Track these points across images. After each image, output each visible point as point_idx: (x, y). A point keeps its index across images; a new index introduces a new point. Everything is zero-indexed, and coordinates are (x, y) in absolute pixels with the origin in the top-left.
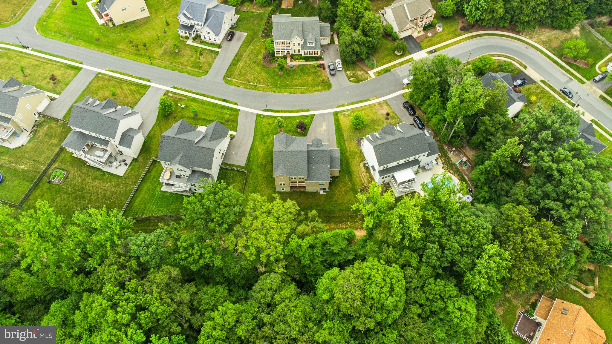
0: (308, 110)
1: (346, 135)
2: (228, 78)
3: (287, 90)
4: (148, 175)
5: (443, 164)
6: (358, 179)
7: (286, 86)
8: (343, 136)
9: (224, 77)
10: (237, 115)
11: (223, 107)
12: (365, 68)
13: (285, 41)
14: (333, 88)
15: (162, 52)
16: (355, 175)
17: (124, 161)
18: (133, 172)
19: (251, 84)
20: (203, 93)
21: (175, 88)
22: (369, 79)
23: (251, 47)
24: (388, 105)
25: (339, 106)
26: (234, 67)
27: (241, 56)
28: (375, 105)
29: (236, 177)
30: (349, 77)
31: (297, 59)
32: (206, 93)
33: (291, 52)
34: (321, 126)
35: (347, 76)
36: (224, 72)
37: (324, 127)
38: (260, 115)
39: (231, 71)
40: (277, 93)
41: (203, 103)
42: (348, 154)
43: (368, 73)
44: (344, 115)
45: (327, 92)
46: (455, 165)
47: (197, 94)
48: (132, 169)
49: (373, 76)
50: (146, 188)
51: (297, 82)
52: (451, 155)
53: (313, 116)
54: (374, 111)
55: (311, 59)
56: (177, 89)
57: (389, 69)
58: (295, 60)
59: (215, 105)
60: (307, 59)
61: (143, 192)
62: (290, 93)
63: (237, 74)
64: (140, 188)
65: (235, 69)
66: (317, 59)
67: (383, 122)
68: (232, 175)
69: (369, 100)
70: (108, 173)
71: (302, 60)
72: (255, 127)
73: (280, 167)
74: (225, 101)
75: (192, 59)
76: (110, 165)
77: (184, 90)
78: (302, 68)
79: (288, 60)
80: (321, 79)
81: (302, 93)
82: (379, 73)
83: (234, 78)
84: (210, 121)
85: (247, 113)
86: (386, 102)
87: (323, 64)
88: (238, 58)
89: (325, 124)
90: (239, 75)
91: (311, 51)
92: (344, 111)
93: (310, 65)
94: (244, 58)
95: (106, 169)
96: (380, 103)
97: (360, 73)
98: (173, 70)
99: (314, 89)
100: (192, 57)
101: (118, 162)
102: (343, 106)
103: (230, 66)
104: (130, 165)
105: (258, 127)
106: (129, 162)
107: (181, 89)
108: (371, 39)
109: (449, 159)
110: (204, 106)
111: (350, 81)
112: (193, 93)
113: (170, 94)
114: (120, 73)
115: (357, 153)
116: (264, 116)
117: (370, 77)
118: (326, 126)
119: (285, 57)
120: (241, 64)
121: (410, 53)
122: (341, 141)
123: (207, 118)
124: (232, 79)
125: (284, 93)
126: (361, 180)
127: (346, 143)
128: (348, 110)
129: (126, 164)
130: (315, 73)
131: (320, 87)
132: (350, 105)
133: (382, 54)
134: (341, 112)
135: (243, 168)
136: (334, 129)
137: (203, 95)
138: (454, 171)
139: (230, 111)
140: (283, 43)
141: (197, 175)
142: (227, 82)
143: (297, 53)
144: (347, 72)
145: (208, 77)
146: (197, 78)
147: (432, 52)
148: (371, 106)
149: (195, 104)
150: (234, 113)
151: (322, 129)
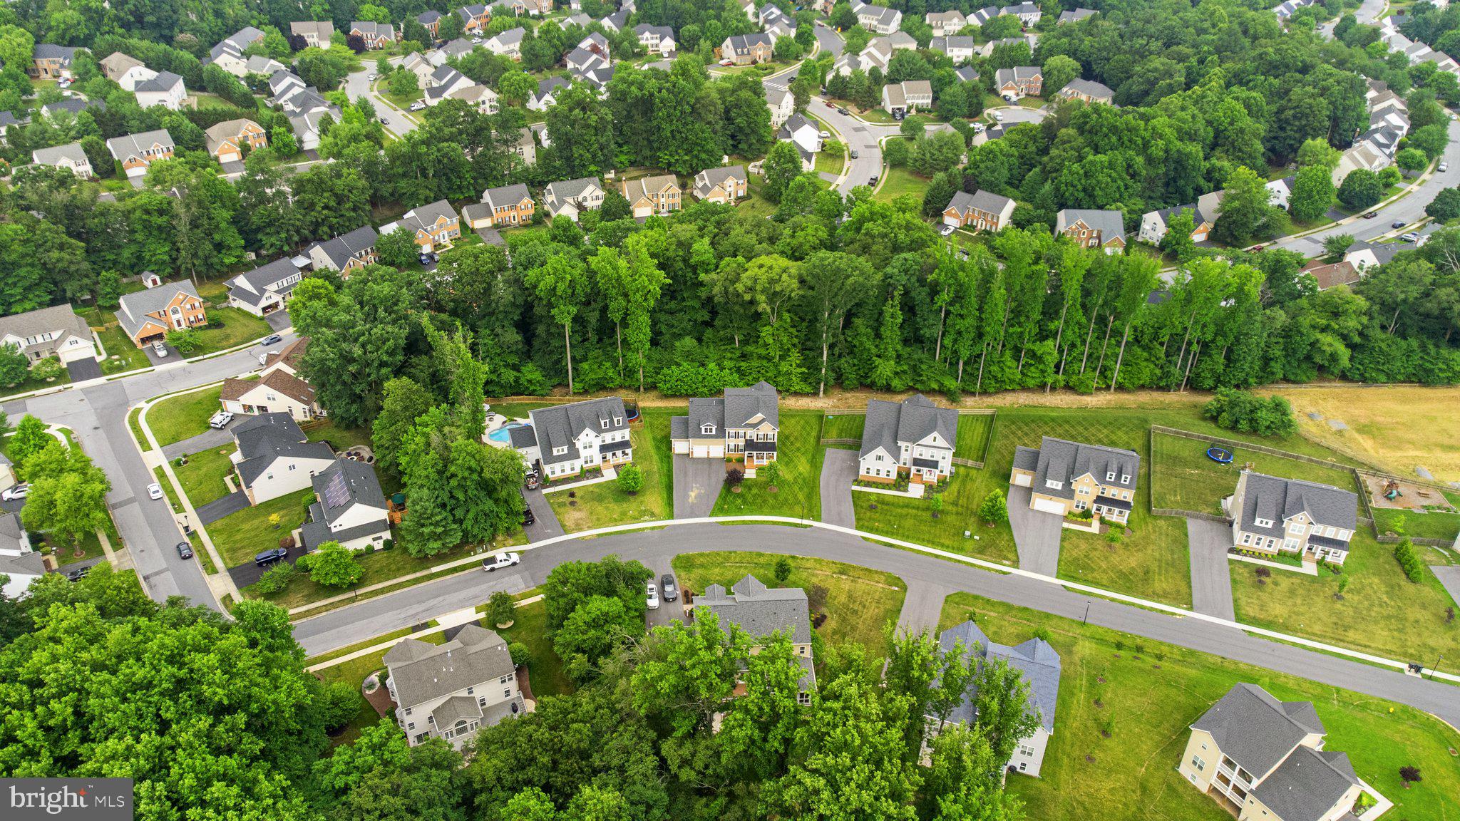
0: (723, 523)
1: (658, 478)
2: (898, 589)
9: (906, 589)
10: (858, 520)
11: (889, 534)
14: (669, 559)
15: (1075, 650)
20: (939, 560)
21: (1005, 573)
24: (563, 526)
25: (661, 527)
26: (889, 607)
28: (589, 527)
32: (933, 559)
34: (698, 496)
36: (910, 599)
37: (693, 494)
39: (894, 599)
40: (787, 554)
44: (653, 514)
45: (682, 553)
47: (950, 559)
53: (714, 514)
54: (594, 518)
56: (997, 571)
59: (906, 537)
62: (760, 555)
63: (879, 596)
65: (886, 605)
67: (582, 497)
69: (599, 535)
72: (819, 499)
74: (891, 545)
80: (693, 574)
83: (883, 588)
85: (841, 523)
86: (566, 532)
87: (687, 602)
89: (691, 500)
96: (580, 530)
98: (1026, 609)
99: (709, 557)
102: (653, 528)
103: (899, 611)
107: (989, 569)
110: (927, 537)
113: (1006, 561)
114: (1142, 607)
118: (689, 496)
121: (478, 621)
123: (913, 513)
124: (887, 587)
125: (771, 555)
131: (696, 561)
134: (659, 519)
136: (674, 491)
137: (937, 556)
139: (873, 526)
142: (896, 581)
145: (939, 594)
146: (966, 590)
147: (425, 626)
148: (599, 526)
149: (947, 542)
150: (867, 524)
151: (696, 491)
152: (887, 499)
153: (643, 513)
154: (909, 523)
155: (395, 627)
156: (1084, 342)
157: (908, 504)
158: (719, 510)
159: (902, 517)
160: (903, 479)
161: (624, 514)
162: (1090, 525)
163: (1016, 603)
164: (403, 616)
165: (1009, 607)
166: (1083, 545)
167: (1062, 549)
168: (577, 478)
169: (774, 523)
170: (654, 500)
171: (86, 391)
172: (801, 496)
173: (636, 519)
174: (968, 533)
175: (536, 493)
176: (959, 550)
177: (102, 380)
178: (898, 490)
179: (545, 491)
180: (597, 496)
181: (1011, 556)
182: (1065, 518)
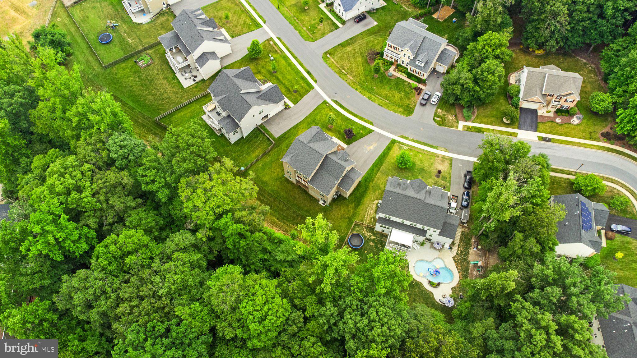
0: (371, 123)
1: (385, 165)
2: (328, 56)
3: (369, 95)
4: (203, 99)
5: (457, 254)
6: (362, 212)
7: (370, 91)
8: (381, 166)
9: (326, 52)
10: (307, 91)
11: (303, 78)
12: (459, 116)
13: (398, 47)
14: (413, 117)
15: (295, 2)
16: (361, 208)
17: (196, 77)
18: (194, 90)
19: (343, 71)
20: (297, 55)
21: (279, 39)
22: (454, 129)
23: (371, 38)
24: (451, 164)
25: (402, 137)
26: (341, 48)
27: (355, 41)
28: (438, 157)
29: (263, 143)
30: (436, 115)
31: (401, 71)
33: (400, 62)
34: (370, 145)
35: (435, 113)
36: (328, 47)
37: (372, 148)
38: (327, 103)
39: (336, 50)
40: (357, 92)
41: (290, 64)
42: (371, 184)
43: (457, 122)
44: (400, 148)
45: (404, 117)
46: (468, 263)
47: (292, 54)
48: (196, 87)
49: (460, 128)
50: (193, 108)
51: (384, 92)
52: (472, 250)
53: (371, 131)
54: (432, 161)
55: (413, 78)
56: (281, 41)
57: (483, 130)
58: (398, 71)
59: (298, 73)
60: (410, 76)
61: (189, 110)
62: (369, 98)
63: (339, 55)
64: (189, 106)
65: (341, 50)
66: (420, 81)
67: (431, 177)
68: (261, 139)
69: (436, 148)
70: (177, 79)
71: (404, 75)
72: (314, 111)
73: (292, 155)
74: (309, 73)
75: (313, 22)
76: (183, 73)
77: (284, 45)
78: (399, 81)
79: (393, 67)
80: (408, 103)
81: (379, 105)
82: (469, 129)
83: (333, 58)
84: (282, 83)
85: (318, 94)
86: (451, 160)
87: (422, 89)
88: (351, 42)
89: (375, 145)
90: (339, 57)
91: (418, 70)
92: (403, 144)
93: (409, 83)
94: (356, 45)
95: (178, 75)
96: (444, 157)
97: (451, 118)
98: (291, 23)
99: (393, 107)
101: (190, 75)
102: (407, 138)
103: (339, 45)
104: (197, 83)
105: (316, 112)
106: (197, 80)
107: (283, 43)
108: (478, 89)
109: (467, 253)
110: (289, 68)
111: (434, 120)
112: (290, 52)
113: (271, 43)
115: (380, 189)
116: (330, 107)
117: (457, 127)
118: (375, 148)
119: (391, 64)
120: (349, 49)
121: (519, 128)
122: (375, 169)
123: (282, 79)
124: (331, 58)
125: (364, 95)
126: (364, 216)
127: (379, 173)
128: (408, 145)
129: (194, 80)
130: (407, 93)
131: (401, 109)
132: (414, 142)
133: (489, 113)
134: (400, 143)
135: (274, 139)
136: (380, 154)
137: (296, 58)
138: (462, 269)
139: (305, 85)
140: (395, 48)
141: (229, 120)
142: (325, 58)
143: (405, 65)
144: (439, 110)
145: (313, 45)
146: (303, 40)
147: (544, 139)
148: (433, 154)
149: (284, 62)
150: (307, 88)
151: (368, 148)
153: (405, 150)
155: (559, 147)
159: (288, 80)
164: (554, 151)
165: (296, 27)
170: (395, 154)
174: (272, 58)
176: (283, 56)
181: (267, 43)
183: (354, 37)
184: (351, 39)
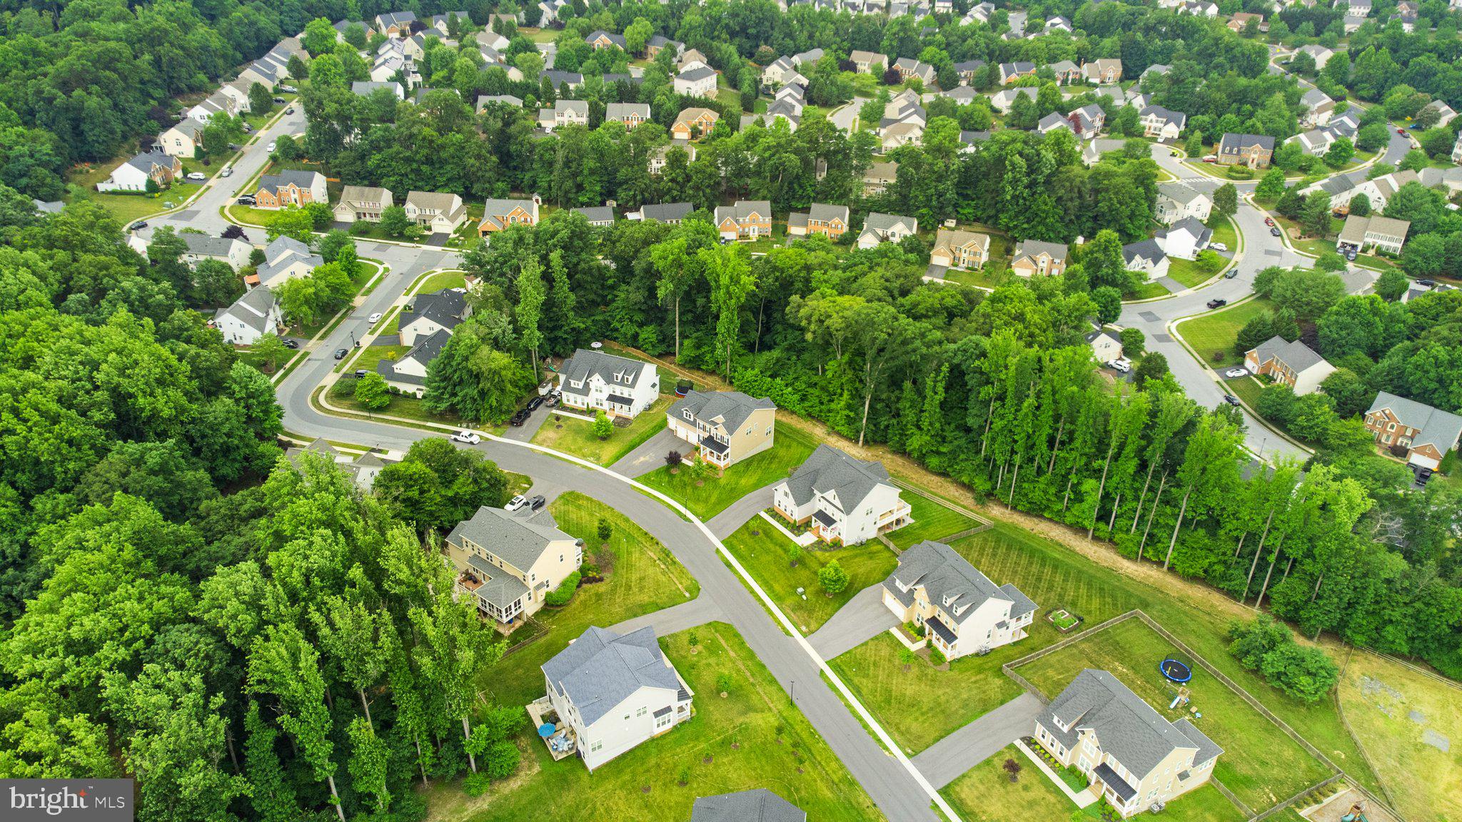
0: (634, 488)
2: (687, 595)
9: (693, 598)
10: (733, 537)
11: (740, 557)
14: (564, 490)
15: (752, 715)
19: (663, 566)
21: (788, 633)
24: (534, 437)
25: (591, 469)
26: (659, 601)
27: (627, 611)
32: (746, 592)
34: (644, 463)
37: (642, 459)
39: (672, 599)
41: (764, 582)
45: (578, 491)
47: (760, 599)
54: (559, 442)
56: (784, 628)
59: (750, 568)
62: (627, 520)
63: (666, 591)
65: (660, 599)
67: (570, 426)
74: (729, 565)
75: (712, 661)
77: (775, 618)
83: (678, 589)
85: (715, 532)
86: (530, 442)
88: (637, 612)
89: (636, 462)
90: (666, 586)
92: (592, 462)
94: (627, 605)
96: (540, 444)
98: (763, 666)
100: (709, 665)
102: (587, 468)
103: (663, 609)
107: (779, 623)
110: (766, 575)
112: (764, 605)
113: (804, 628)
114: (866, 726)
116: (698, 514)
118: (637, 459)
120: (643, 600)
123: (780, 553)
124: (683, 590)
125: (634, 525)
127: (640, 432)
128: (587, 460)
131: (580, 501)
132: (575, 462)
134: (598, 463)
136: (633, 451)
137: (752, 592)
139: (737, 547)
142: (695, 589)
144: (517, 494)
145: (717, 615)
146: (736, 626)
148: (554, 448)
149: (777, 587)
150: (735, 542)
151: (647, 458)
152: (775, 534)
153: (593, 455)
154: (766, 558)
156: (1137, 498)
157: (784, 545)
158: (646, 480)
159: (768, 552)
160: (805, 526)
161: (580, 449)
162: (914, 641)
163: (761, 657)
165: (752, 655)
166: (885, 651)
167: (865, 644)
168: (582, 412)
169: (669, 506)
170: (610, 450)
171: (425, 252)
172: (713, 499)
173: (584, 456)
174: (800, 590)
175: (548, 410)
176: (778, 599)
177: (438, 249)
178: (792, 531)
179: (554, 411)
180: (578, 430)
181: (813, 626)
182: (900, 626)
183: (629, 618)
184: (635, 616)
